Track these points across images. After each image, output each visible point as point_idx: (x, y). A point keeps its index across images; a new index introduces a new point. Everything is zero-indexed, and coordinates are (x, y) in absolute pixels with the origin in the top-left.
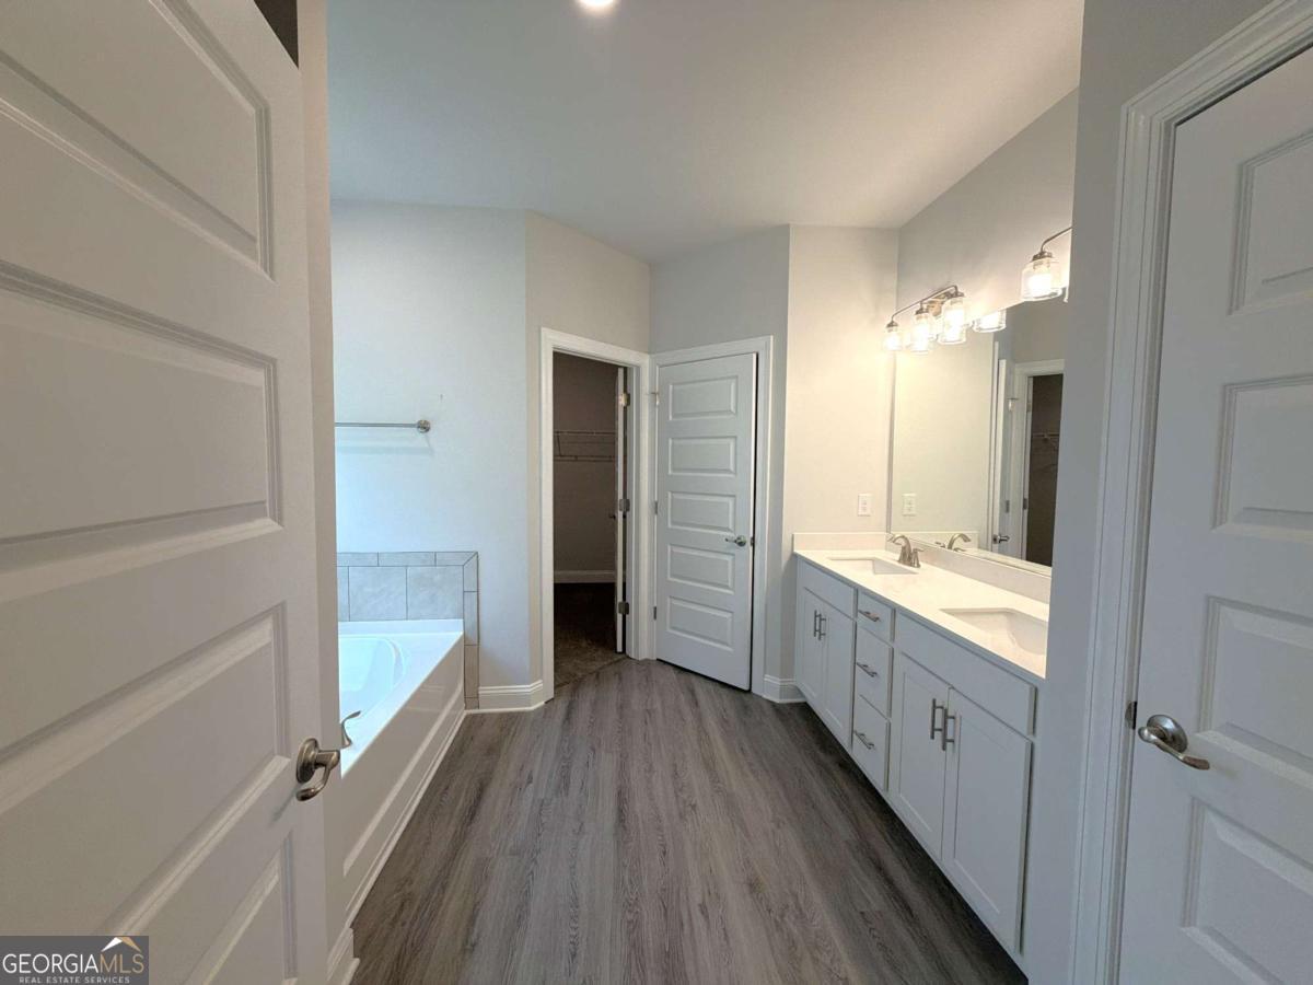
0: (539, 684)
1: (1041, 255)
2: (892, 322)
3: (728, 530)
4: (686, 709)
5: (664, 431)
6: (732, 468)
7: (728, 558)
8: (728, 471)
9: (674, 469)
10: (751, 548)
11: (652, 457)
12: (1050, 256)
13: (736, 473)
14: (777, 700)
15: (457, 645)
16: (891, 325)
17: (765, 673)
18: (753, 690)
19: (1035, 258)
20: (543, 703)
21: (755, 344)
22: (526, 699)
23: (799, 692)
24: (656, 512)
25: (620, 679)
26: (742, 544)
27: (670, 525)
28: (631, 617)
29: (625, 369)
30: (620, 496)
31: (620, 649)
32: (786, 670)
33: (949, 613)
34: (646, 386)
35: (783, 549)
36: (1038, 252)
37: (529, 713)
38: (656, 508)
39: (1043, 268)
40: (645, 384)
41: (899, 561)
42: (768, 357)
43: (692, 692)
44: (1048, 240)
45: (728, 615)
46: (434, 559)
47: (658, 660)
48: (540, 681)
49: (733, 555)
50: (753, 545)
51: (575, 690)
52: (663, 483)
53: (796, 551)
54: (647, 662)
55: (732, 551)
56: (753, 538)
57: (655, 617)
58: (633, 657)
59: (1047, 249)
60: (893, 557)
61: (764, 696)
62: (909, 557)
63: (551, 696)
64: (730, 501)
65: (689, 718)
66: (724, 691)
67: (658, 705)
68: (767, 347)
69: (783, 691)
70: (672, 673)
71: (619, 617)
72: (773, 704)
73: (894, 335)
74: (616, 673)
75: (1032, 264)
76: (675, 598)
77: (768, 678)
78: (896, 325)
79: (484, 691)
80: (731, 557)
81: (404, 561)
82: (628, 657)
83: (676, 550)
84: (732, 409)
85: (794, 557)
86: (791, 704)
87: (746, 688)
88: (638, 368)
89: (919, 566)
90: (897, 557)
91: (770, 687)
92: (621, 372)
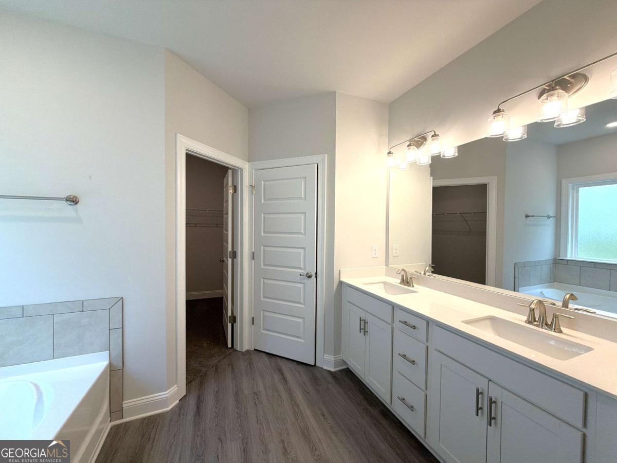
0: (174, 389)
1: (499, 111)
2: (390, 152)
3: (300, 268)
4: (281, 387)
5: (258, 209)
6: (302, 231)
7: (301, 286)
8: (301, 233)
9: (265, 232)
10: (315, 279)
11: (251, 226)
12: (503, 111)
13: (305, 234)
14: (333, 370)
15: (104, 373)
16: (390, 153)
17: (324, 353)
18: (317, 365)
19: (495, 112)
20: (178, 401)
21: (315, 159)
22: (164, 402)
23: (344, 362)
24: (253, 259)
25: (233, 369)
26: (310, 277)
27: (262, 267)
28: (238, 325)
29: (233, 170)
30: (230, 249)
31: (230, 345)
32: (337, 350)
33: (465, 323)
34: (246, 181)
35: (335, 278)
36: (496, 109)
37: (167, 412)
38: (253, 256)
39: (499, 118)
40: (246, 180)
41: (400, 283)
42: (324, 165)
43: (281, 372)
44: (503, 102)
45: (300, 320)
46: (82, 306)
47: (255, 350)
48: (176, 386)
49: (304, 283)
50: (316, 277)
51: (201, 384)
52: (258, 240)
53: (342, 279)
54: (248, 352)
55: (303, 282)
56: (316, 273)
57: (253, 324)
58: (239, 350)
59: (501, 108)
60: (396, 281)
61: (324, 367)
62: (407, 281)
63: (185, 394)
64: (302, 251)
65: (284, 395)
66: (300, 368)
67: (261, 388)
68: (323, 160)
69: (336, 364)
70: (266, 359)
71: (230, 325)
72: (329, 372)
73: (391, 158)
74: (229, 365)
75: (493, 116)
76: (265, 311)
77: (327, 357)
78: (392, 153)
79: (127, 404)
80: (303, 285)
81: (51, 311)
82: (236, 350)
83: (266, 281)
84: (303, 196)
85: (341, 283)
86: (341, 371)
87: (313, 364)
88: (242, 170)
89: (413, 286)
90: (399, 281)
91: (328, 363)
92: (230, 172)
